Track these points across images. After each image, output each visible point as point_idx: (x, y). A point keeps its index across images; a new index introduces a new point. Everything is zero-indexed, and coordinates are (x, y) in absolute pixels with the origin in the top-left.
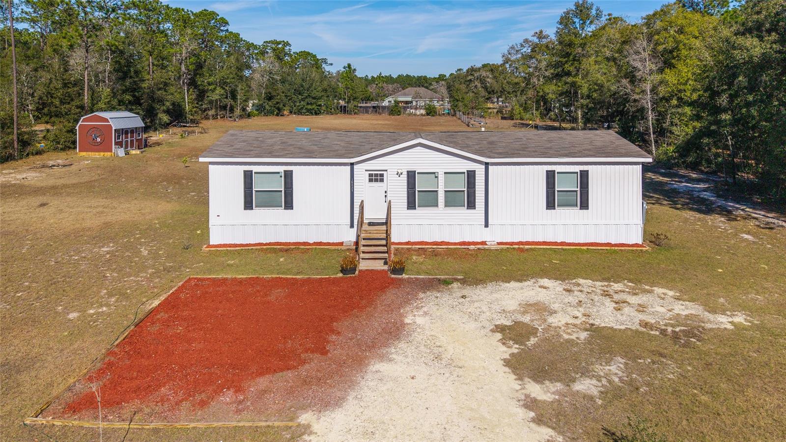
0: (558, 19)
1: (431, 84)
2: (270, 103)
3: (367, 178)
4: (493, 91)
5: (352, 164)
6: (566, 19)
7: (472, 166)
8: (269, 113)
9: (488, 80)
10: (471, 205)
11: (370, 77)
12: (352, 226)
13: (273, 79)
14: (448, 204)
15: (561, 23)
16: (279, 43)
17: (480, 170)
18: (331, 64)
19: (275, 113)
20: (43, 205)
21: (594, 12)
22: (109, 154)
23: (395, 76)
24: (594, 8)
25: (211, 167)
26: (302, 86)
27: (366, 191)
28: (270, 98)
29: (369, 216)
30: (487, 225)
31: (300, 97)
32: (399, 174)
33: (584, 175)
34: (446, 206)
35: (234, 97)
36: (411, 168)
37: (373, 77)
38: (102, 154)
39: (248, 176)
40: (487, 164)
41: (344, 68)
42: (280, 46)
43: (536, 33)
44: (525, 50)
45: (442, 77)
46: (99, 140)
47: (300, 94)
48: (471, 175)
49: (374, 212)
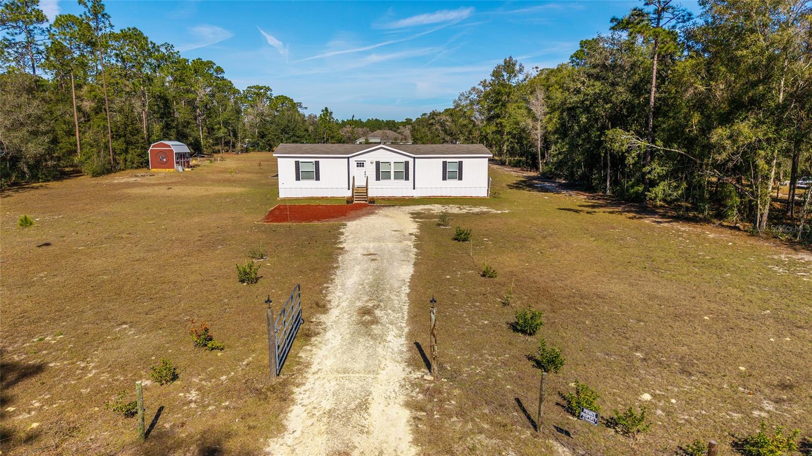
0: (491, 73)
1: (398, 128)
2: (263, 141)
3: (356, 165)
4: (452, 133)
5: (348, 158)
6: (497, 72)
7: (407, 159)
8: (262, 149)
9: (448, 123)
10: (407, 178)
11: (340, 121)
12: (349, 189)
13: (265, 120)
14: (395, 178)
15: (493, 76)
16: (261, 88)
17: (411, 161)
18: (306, 108)
19: (267, 149)
20: (169, 188)
21: (517, 68)
22: (172, 170)
23: (364, 120)
24: (518, 64)
25: (278, 159)
26: (288, 126)
27: (355, 171)
28: (262, 136)
29: (357, 184)
30: (414, 189)
31: (286, 136)
32: (372, 163)
33: (461, 163)
34: (395, 179)
35: (235, 135)
36: (378, 160)
37: (343, 121)
38: (167, 170)
39: (297, 163)
40: (414, 158)
41: (323, 111)
42: (262, 91)
43: (481, 82)
44: (472, 96)
45: (408, 122)
46: (165, 160)
47: (286, 133)
48: (407, 163)
49: (360, 182)
